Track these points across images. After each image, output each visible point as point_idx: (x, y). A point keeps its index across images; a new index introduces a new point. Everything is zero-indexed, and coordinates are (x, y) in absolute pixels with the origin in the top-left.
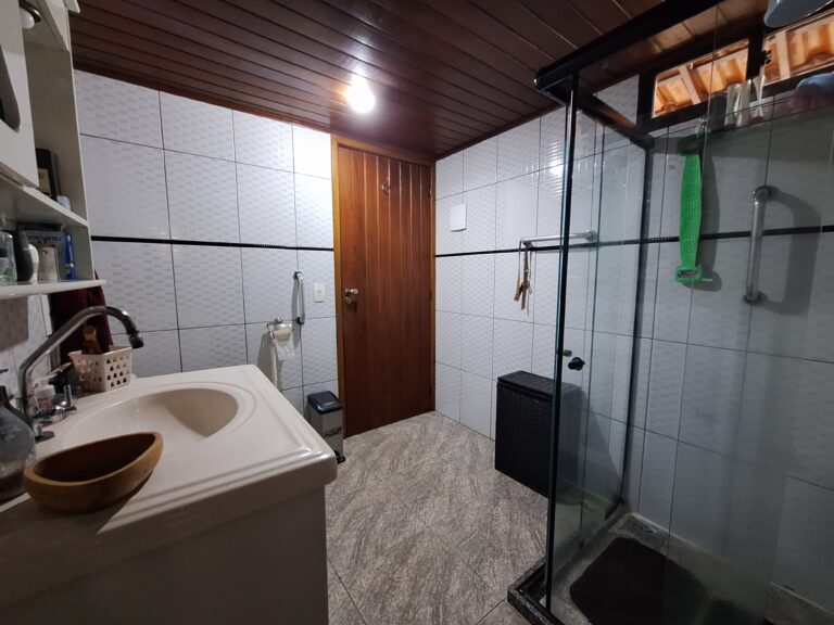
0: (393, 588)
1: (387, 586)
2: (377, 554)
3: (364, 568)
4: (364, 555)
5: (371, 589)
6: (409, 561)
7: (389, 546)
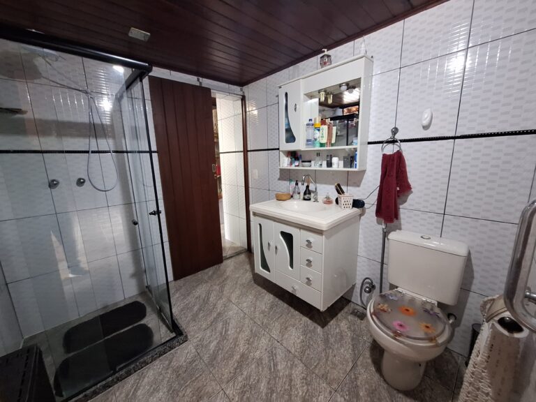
0: (248, 340)
1: (251, 340)
2: (261, 359)
3: (266, 349)
4: (269, 357)
5: (259, 338)
6: (239, 356)
7: (253, 366)
